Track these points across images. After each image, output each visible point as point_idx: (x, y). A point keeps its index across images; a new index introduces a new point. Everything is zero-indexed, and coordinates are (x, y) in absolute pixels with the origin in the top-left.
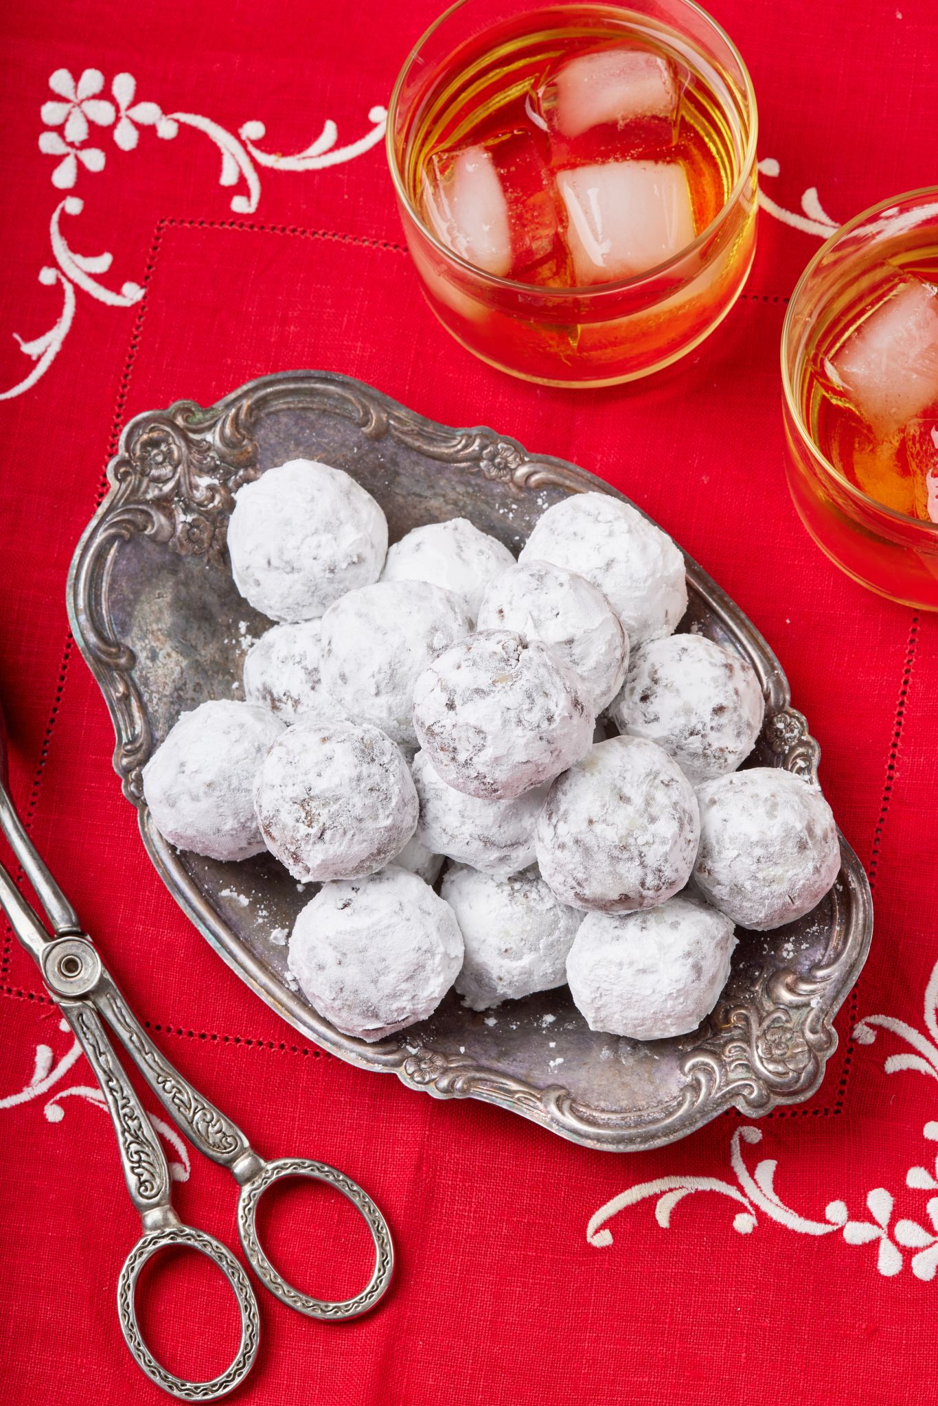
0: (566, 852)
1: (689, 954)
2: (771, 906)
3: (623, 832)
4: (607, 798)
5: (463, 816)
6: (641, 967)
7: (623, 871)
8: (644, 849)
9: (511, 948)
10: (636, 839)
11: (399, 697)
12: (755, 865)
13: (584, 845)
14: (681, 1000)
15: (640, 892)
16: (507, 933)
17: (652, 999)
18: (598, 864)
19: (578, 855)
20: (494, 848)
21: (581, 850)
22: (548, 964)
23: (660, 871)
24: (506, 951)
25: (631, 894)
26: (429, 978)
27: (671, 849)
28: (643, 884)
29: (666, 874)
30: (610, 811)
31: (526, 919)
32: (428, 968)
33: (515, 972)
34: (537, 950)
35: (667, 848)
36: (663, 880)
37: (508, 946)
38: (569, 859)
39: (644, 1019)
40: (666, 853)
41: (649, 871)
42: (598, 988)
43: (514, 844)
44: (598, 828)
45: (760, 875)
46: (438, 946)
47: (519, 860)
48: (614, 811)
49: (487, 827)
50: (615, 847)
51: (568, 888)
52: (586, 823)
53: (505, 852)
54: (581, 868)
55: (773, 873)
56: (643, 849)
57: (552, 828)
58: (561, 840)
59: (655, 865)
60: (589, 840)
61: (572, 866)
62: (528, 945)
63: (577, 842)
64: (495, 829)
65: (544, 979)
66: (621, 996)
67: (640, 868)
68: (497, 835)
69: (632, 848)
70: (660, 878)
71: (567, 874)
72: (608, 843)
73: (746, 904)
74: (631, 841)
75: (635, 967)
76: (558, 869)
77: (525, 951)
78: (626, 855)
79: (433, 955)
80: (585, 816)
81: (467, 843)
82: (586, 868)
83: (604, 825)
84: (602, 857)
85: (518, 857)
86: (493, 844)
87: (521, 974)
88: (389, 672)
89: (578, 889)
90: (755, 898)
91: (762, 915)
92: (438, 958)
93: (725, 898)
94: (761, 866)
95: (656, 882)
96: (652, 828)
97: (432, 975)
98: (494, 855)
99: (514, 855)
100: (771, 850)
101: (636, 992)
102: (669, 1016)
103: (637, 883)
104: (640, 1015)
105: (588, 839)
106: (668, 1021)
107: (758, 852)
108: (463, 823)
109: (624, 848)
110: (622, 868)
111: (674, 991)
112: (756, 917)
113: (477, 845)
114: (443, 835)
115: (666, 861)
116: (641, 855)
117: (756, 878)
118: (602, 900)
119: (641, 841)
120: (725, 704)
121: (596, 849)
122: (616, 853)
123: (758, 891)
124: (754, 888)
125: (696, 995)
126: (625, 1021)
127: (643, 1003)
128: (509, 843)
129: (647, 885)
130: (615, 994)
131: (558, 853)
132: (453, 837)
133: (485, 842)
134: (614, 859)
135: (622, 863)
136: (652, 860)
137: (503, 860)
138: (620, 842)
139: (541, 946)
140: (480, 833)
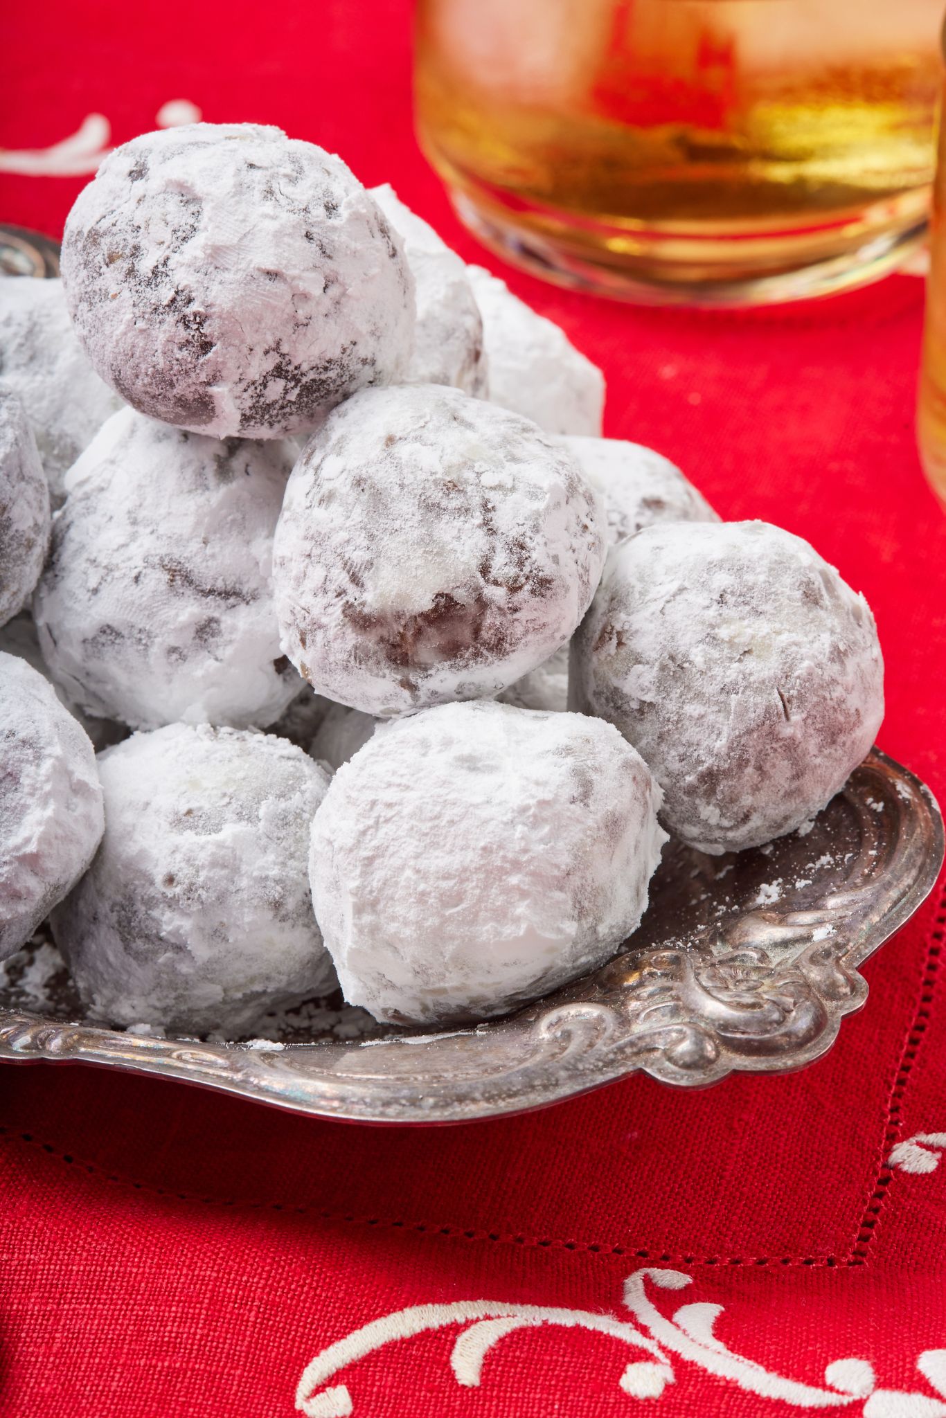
0: (335, 509)
1: (568, 751)
2: (743, 711)
3: (456, 459)
4: (427, 410)
5: (134, 523)
6: (466, 751)
7: (447, 537)
8: (495, 498)
9: (200, 808)
10: (479, 474)
11: (39, 378)
12: (715, 606)
13: (372, 487)
14: (546, 829)
15: (477, 589)
16: (194, 784)
17: (484, 813)
18: (397, 524)
19: (358, 510)
20: (189, 592)
21: (364, 497)
22: (271, 857)
23: (522, 547)
24: (189, 812)
25: (461, 595)
26: (25, 807)
27: (547, 508)
28: (485, 570)
29: (534, 555)
30: (430, 425)
31: (236, 762)
32: (25, 781)
33: (203, 858)
34: (252, 819)
35: (540, 505)
36: (526, 570)
37: (193, 805)
38: (339, 521)
39: (463, 875)
40: (538, 514)
41: (499, 545)
42: (374, 803)
43: (231, 595)
44: (403, 451)
45: (724, 633)
46: (49, 744)
47: (237, 636)
48: (438, 429)
49: (180, 541)
50: (436, 482)
51: (331, 594)
52: (381, 446)
53: (211, 608)
54: (362, 540)
55: (749, 631)
56: (491, 495)
57: (311, 472)
58: (327, 487)
59: (515, 533)
60: (385, 476)
61: (344, 535)
62: (234, 806)
63: (359, 482)
64: (195, 545)
65: (260, 892)
66: (417, 814)
67: (481, 533)
68: (198, 560)
69: (469, 489)
70: (521, 564)
71: (330, 558)
72: (421, 476)
73: (693, 709)
74: (469, 475)
75: (455, 751)
76: (316, 552)
77: (229, 815)
78: (455, 502)
79: (38, 758)
80: (383, 433)
81: (137, 579)
82: (372, 537)
83: (417, 445)
84: (406, 507)
85: (234, 629)
86: (188, 580)
87: (214, 864)
88: (27, 324)
89: (353, 593)
90: (711, 689)
91: (721, 744)
92: (47, 765)
93: (648, 698)
94: (725, 611)
95: (512, 571)
96: (514, 468)
97: (30, 801)
98: (189, 610)
99: (227, 620)
100: (750, 578)
101: (451, 797)
102: (516, 865)
103: (474, 563)
104: (454, 861)
105: (381, 474)
106: (514, 880)
107: (722, 580)
108: (134, 537)
109: (452, 487)
110: (446, 529)
111: (532, 802)
112: (710, 752)
113: (156, 580)
114: (91, 570)
115: (536, 529)
116: (486, 508)
117: (713, 640)
118: (398, 616)
119: (488, 479)
120: (665, 498)
121: (397, 490)
122: (436, 495)
123: (717, 671)
124: (710, 662)
125: (575, 834)
126: (422, 887)
127: (463, 826)
128: (220, 585)
129: (494, 573)
130: (406, 811)
131: (319, 513)
132: (109, 569)
133: (173, 573)
134: (431, 508)
135: (446, 518)
136: (508, 518)
137: (205, 631)
138: (447, 473)
139: (261, 813)
140: (163, 551)
